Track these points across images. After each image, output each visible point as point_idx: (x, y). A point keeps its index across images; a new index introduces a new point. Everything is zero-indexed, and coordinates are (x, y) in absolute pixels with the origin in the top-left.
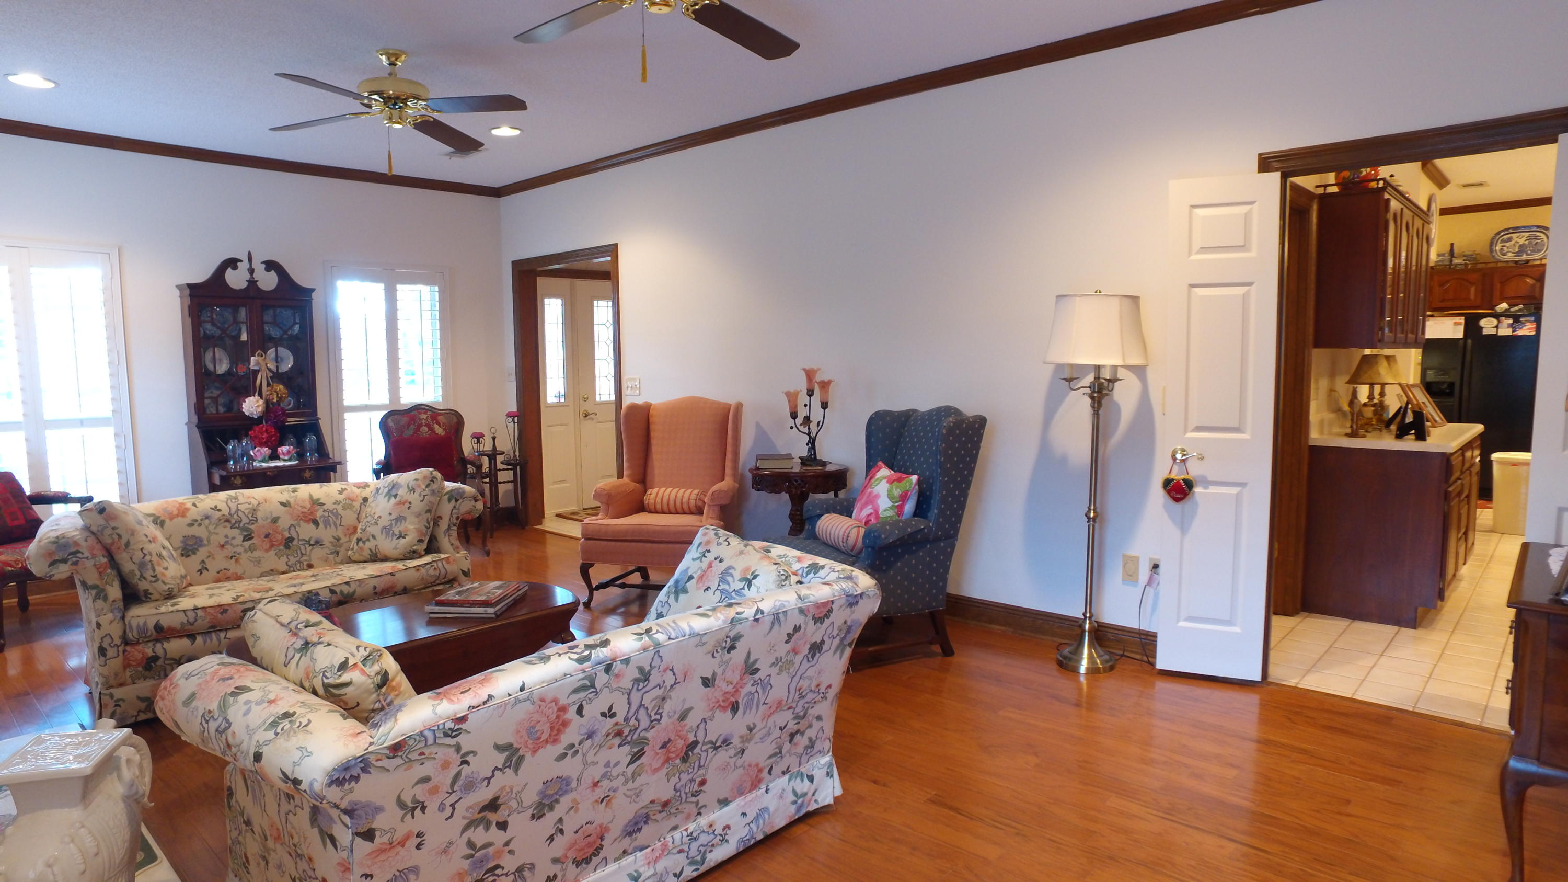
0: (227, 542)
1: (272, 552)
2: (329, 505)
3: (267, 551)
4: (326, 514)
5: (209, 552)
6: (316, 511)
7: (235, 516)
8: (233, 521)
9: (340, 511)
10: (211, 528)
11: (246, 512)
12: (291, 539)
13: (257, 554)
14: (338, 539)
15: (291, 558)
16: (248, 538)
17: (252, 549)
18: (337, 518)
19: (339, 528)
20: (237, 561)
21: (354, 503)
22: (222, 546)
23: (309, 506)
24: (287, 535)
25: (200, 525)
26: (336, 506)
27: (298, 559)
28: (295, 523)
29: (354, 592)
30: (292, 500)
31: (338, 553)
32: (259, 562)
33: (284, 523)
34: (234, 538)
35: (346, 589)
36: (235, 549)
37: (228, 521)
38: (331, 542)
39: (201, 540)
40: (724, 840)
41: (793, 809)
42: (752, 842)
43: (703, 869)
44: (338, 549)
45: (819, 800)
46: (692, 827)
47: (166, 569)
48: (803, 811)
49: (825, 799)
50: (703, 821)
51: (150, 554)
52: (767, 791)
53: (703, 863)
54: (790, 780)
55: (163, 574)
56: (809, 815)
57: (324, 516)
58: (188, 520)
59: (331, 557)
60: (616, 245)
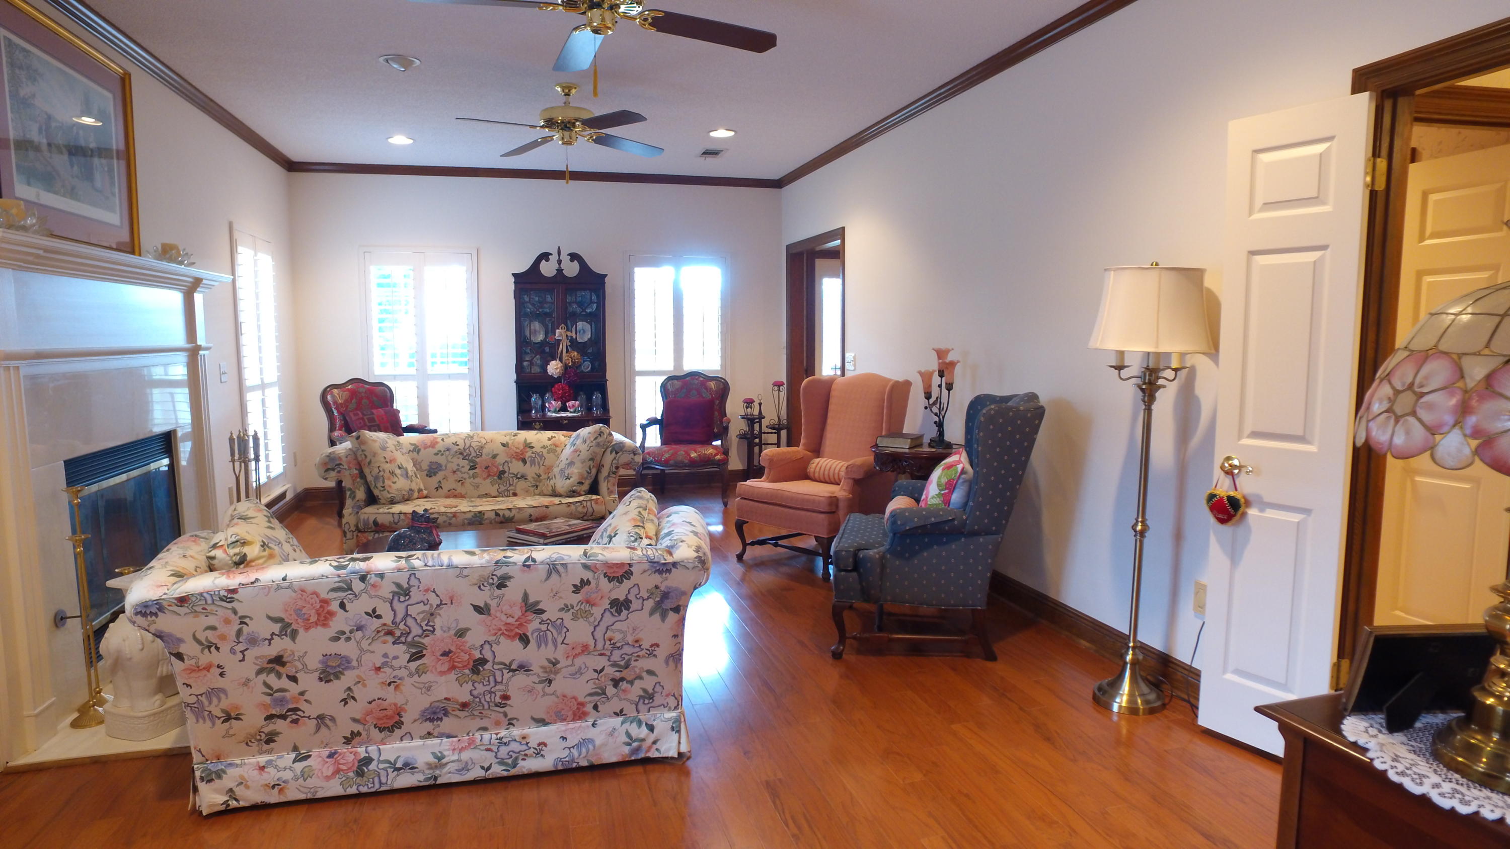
0: (458, 470)
1: (488, 481)
2: (537, 449)
3: (485, 479)
4: (533, 455)
5: (445, 475)
6: (527, 452)
7: (467, 451)
8: (465, 454)
9: (545, 454)
10: (449, 458)
11: (476, 448)
12: (503, 472)
13: (477, 480)
14: (539, 476)
15: (501, 486)
16: (473, 468)
17: (474, 476)
18: (541, 459)
19: (542, 467)
20: (462, 484)
21: (558, 449)
22: (454, 472)
23: (522, 447)
24: (501, 469)
25: (442, 455)
26: (542, 450)
27: (506, 488)
28: (509, 460)
29: (514, 516)
30: (510, 442)
31: (537, 487)
32: (478, 487)
33: (500, 459)
34: (463, 467)
35: (507, 514)
36: (463, 475)
37: (461, 454)
38: (533, 478)
39: (440, 465)
40: (538, 754)
41: (626, 750)
42: (574, 765)
43: (514, 772)
44: (538, 484)
45: (662, 750)
46: (503, 733)
47: (394, 483)
48: (641, 755)
49: (668, 750)
50: (516, 732)
51: (384, 471)
52: (594, 725)
53: (514, 767)
54: (623, 723)
55: (390, 486)
56: (647, 761)
57: (531, 457)
58: (435, 451)
59: (532, 489)
60: (843, 228)
